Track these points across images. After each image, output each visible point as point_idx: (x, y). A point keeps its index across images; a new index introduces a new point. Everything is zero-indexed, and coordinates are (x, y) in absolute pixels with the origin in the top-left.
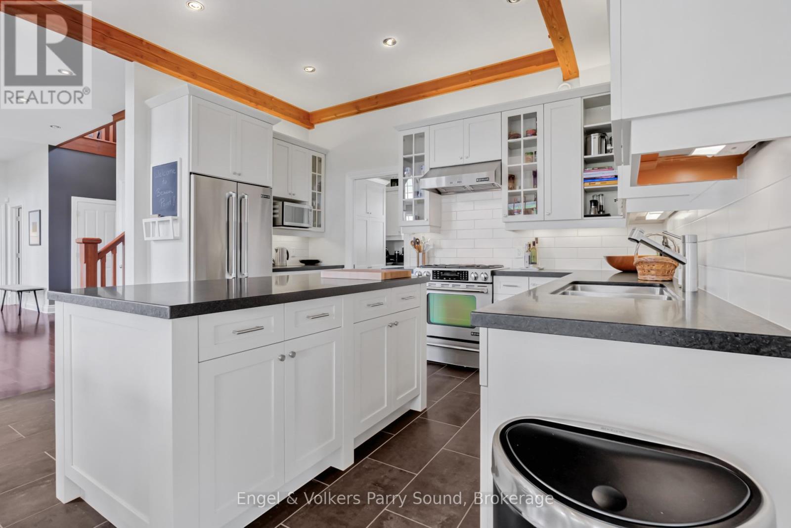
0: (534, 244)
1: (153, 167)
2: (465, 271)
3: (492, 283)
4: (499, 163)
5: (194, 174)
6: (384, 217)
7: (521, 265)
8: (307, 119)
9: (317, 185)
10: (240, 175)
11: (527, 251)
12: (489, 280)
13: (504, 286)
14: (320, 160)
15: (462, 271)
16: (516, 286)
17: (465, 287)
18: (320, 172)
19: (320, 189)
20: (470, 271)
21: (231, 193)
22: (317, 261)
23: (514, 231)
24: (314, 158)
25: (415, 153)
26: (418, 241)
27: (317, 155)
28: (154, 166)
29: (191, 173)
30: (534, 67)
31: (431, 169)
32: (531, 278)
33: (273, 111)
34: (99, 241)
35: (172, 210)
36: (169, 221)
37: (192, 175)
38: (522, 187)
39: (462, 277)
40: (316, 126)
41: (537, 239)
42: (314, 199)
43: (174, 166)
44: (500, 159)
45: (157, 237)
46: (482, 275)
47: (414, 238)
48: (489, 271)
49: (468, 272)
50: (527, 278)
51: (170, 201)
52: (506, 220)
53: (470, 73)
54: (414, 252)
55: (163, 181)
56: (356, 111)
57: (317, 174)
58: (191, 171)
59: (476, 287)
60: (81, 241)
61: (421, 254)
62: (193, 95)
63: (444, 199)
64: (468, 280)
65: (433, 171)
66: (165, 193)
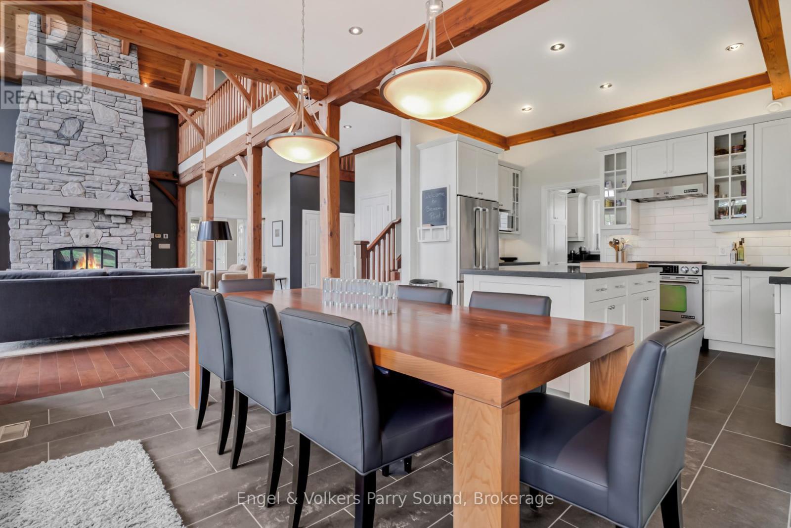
0: (741, 243)
1: (423, 192)
2: (675, 266)
3: (702, 275)
4: (705, 176)
5: (460, 195)
6: (566, 221)
7: (728, 261)
8: (505, 142)
9: (516, 198)
10: (482, 194)
11: (733, 250)
12: (700, 273)
13: (715, 278)
14: (517, 176)
15: (672, 266)
16: (728, 278)
17: (675, 278)
18: (517, 186)
19: (517, 201)
20: (680, 266)
21: (479, 207)
22: (516, 259)
23: (717, 233)
24: (514, 174)
25: (617, 169)
26: (617, 241)
27: (516, 172)
28: (424, 190)
29: (458, 195)
30: (741, 90)
31: (633, 182)
32: (743, 271)
33: (483, 140)
34: (368, 243)
35: (443, 220)
36: (443, 228)
37: (459, 197)
38: (730, 195)
39: (672, 271)
40: (511, 148)
41: (743, 239)
42: (514, 208)
43: (444, 190)
44: (706, 172)
45: (426, 240)
46: (693, 269)
47: (614, 239)
48: (700, 266)
49: (678, 266)
50: (739, 272)
51: (440, 215)
52: (712, 223)
53: (670, 99)
54: (613, 251)
55: (433, 201)
56: (553, 135)
57: (516, 187)
58: (458, 194)
59: (686, 279)
60: (360, 243)
61: (620, 253)
62: (459, 141)
63: (642, 206)
64: (678, 272)
65: (635, 184)
66: (434, 209)
